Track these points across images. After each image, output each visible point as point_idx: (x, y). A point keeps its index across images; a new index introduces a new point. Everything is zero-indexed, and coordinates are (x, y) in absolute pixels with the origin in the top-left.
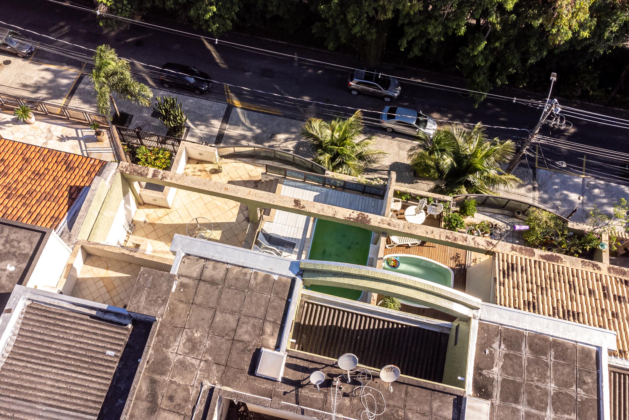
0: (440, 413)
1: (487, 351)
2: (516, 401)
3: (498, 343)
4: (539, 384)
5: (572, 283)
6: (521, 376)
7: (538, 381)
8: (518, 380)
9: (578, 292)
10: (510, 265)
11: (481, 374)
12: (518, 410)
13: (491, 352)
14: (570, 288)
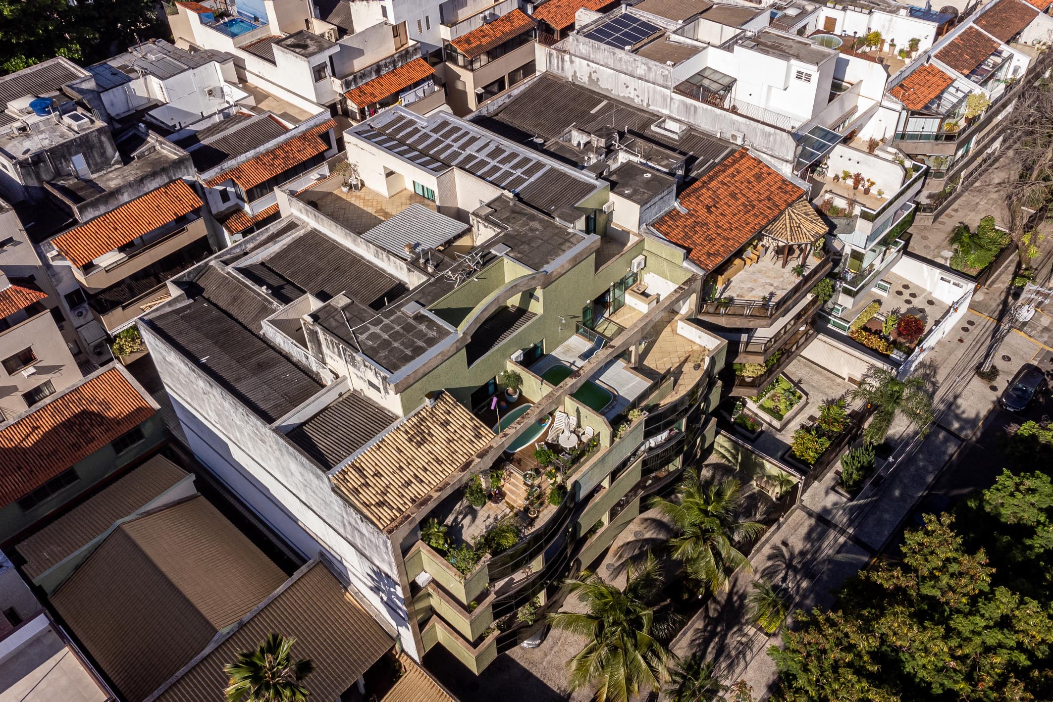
0: (425, 298)
1: (435, 328)
3: (435, 335)
9: (431, 460)
10: (480, 436)
11: (427, 320)
13: (434, 330)
14: (438, 459)
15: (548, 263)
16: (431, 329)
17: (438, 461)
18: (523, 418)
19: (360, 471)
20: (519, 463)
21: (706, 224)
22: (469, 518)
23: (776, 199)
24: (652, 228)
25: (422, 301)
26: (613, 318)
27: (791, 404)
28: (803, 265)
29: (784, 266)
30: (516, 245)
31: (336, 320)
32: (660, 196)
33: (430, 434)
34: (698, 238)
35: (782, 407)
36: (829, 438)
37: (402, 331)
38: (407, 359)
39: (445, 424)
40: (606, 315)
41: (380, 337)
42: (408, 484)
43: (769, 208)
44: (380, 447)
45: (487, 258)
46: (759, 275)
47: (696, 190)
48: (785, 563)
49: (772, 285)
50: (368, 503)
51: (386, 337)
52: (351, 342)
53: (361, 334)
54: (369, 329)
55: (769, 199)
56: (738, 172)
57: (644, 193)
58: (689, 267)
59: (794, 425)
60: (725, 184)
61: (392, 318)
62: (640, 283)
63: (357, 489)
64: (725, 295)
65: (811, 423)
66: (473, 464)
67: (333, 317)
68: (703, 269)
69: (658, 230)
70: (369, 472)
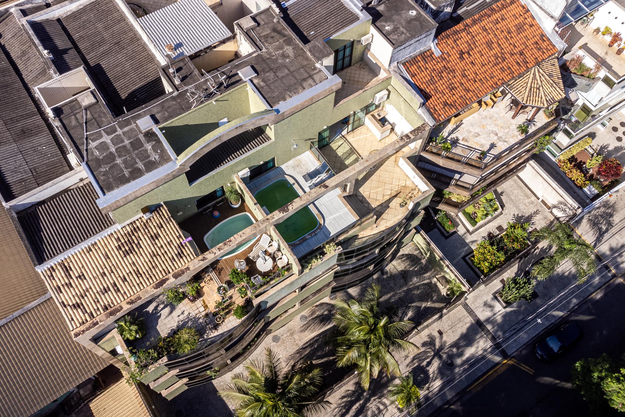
0: (162, 113)
1: (159, 151)
2: (131, 143)
3: (157, 159)
4: (124, 158)
5: (139, 275)
6: (136, 154)
7: (126, 158)
8: (136, 152)
9: (132, 272)
10: (182, 255)
11: (155, 140)
12: (128, 140)
13: (157, 153)
14: (138, 271)
15: (284, 99)
16: (156, 151)
17: (138, 273)
18: (225, 244)
19: (67, 270)
20: (219, 272)
21: (453, 71)
22: (167, 310)
23: (528, 55)
24: (402, 67)
25: (158, 116)
26: (350, 138)
27: (487, 215)
28: (530, 121)
29: (513, 117)
30: (263, 70)
31: (77, 119)
32: (417, 39)
33: (139, 245)
34: (441, 85)
35: (479, 215)
36: (506, 253)
37: (129, 147)
38: (123, 181)
39: (155, 237)
40: (344, 133)
41: (108, 148)
42: (106, 290)
43: (518, 63)
44: (91, 250)
45: (233, 80)
46: (489, 121)
47: (456, 33)
48: (434, 351)
49: (497, 135)
50: (66, 303)
51: (113, 149)
52: (81, 147)
53: (93, 141)
54: (101, 136)
55: (521, 53)
56: (502, 19)
57: (403, 33)
58: (423, 115)
59: (483, 232)
60: (486, 30)
61: (126, 129)
62: (382, 109)
63: (59, 288)
64: (453, 136)
65: (498, 232)
66: (168, 282)
67: (75, 115)
68: (435, 119)
69: (407, 69)
70: (75, 273)
